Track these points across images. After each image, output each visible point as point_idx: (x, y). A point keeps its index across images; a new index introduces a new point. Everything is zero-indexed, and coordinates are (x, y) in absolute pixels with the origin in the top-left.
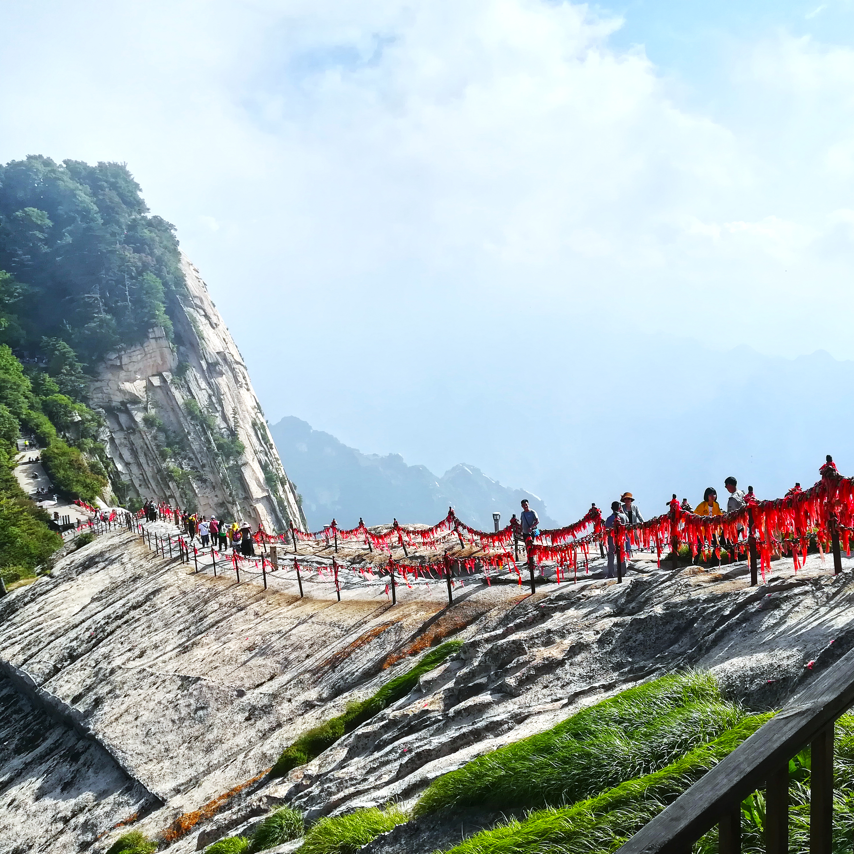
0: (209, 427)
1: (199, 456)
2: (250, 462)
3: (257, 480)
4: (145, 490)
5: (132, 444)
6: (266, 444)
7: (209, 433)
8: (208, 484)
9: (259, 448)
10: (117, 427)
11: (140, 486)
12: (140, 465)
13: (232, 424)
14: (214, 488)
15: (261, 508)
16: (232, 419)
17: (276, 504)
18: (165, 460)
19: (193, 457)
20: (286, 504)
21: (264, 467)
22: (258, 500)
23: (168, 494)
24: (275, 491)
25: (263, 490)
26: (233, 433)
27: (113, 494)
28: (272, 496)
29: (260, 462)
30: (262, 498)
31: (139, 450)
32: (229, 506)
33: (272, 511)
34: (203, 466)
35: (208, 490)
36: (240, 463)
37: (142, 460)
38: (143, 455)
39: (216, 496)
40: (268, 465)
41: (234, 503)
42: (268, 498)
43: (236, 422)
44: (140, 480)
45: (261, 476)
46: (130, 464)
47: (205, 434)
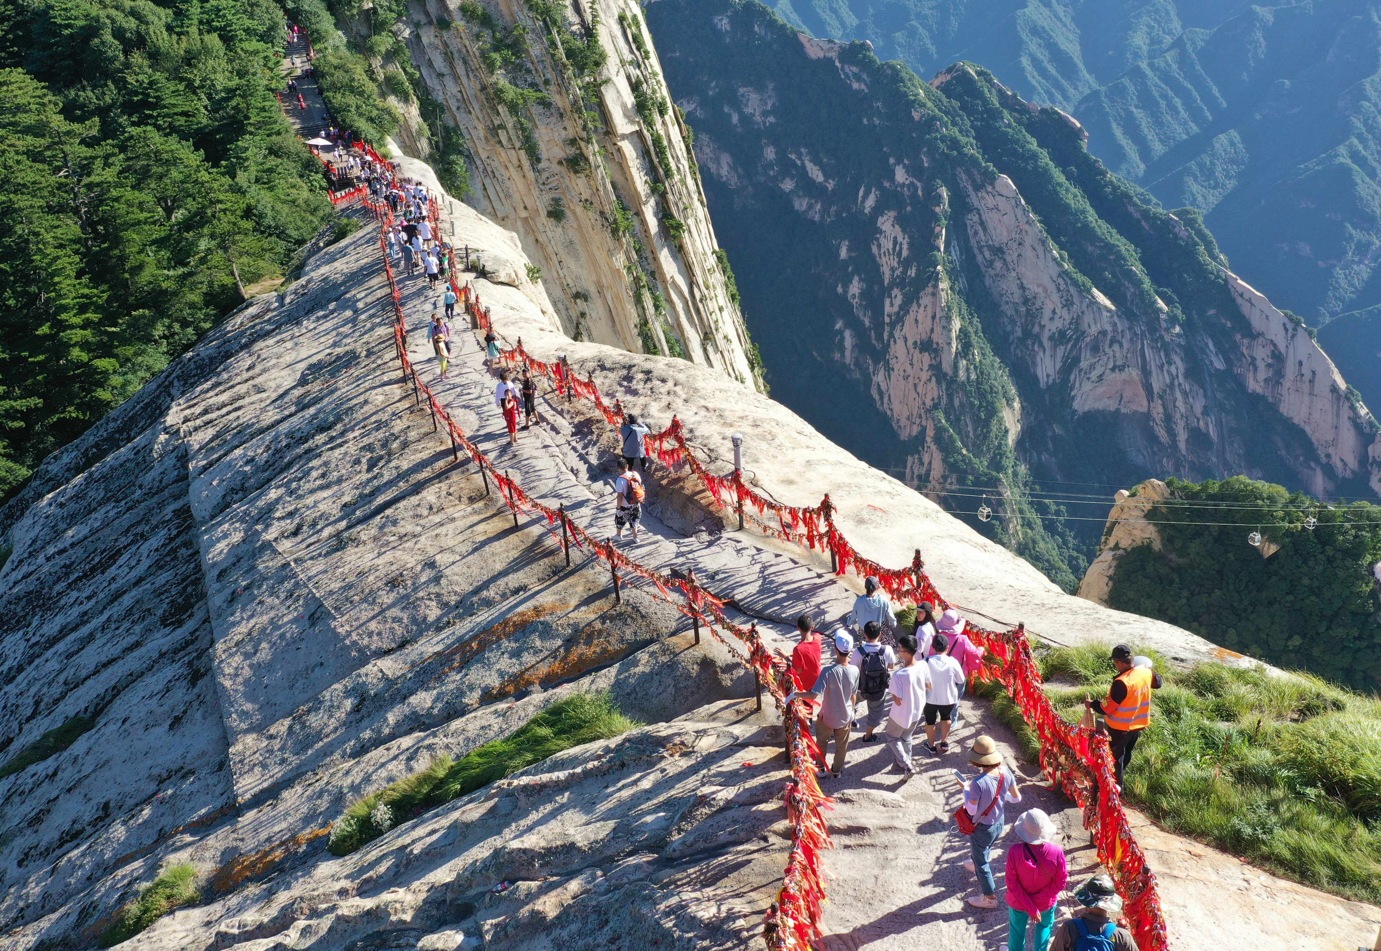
0: (554, 22)
1: (540, 67)
2: (614, 78)
3: (624, 106)
4: (464, 115)
5: (446, 45)
6: (638, 49)
7: (554, 31)
8: (553, 110)
9: (628, 57)
10: (423, 19)
11: (458, 108)
12: (456, 78)
13: (588, 17)
14: (561, 116)
15: (628, 149)
16: (589, 11)
17: (650, 142)
18: (492, 73)
19: (532, 68)
20: (665, 143)
21: (635, 87)
22: (624, 137)
23: (497, 122)
24: (650, 124)
25: (632, 122)
26: (589, 33)
27: (420, 120)
28: (645, 131)
29: (629, 78)
30: (632, 133)
31: (456, 55)
32: (583, 144)
33: (645, 153)
34: (547, 82)
35: (553, 119)
36: (599, 81)
37: (460, 69)
38: (461, 62)
39: (565, 129)
40: (641, 83)
41: (588, 141)
42: (639, 134)
43: (594, 17)
44: (458, 100)
45: (630, 100)
46: (443, 75)
47: (550, 33)
